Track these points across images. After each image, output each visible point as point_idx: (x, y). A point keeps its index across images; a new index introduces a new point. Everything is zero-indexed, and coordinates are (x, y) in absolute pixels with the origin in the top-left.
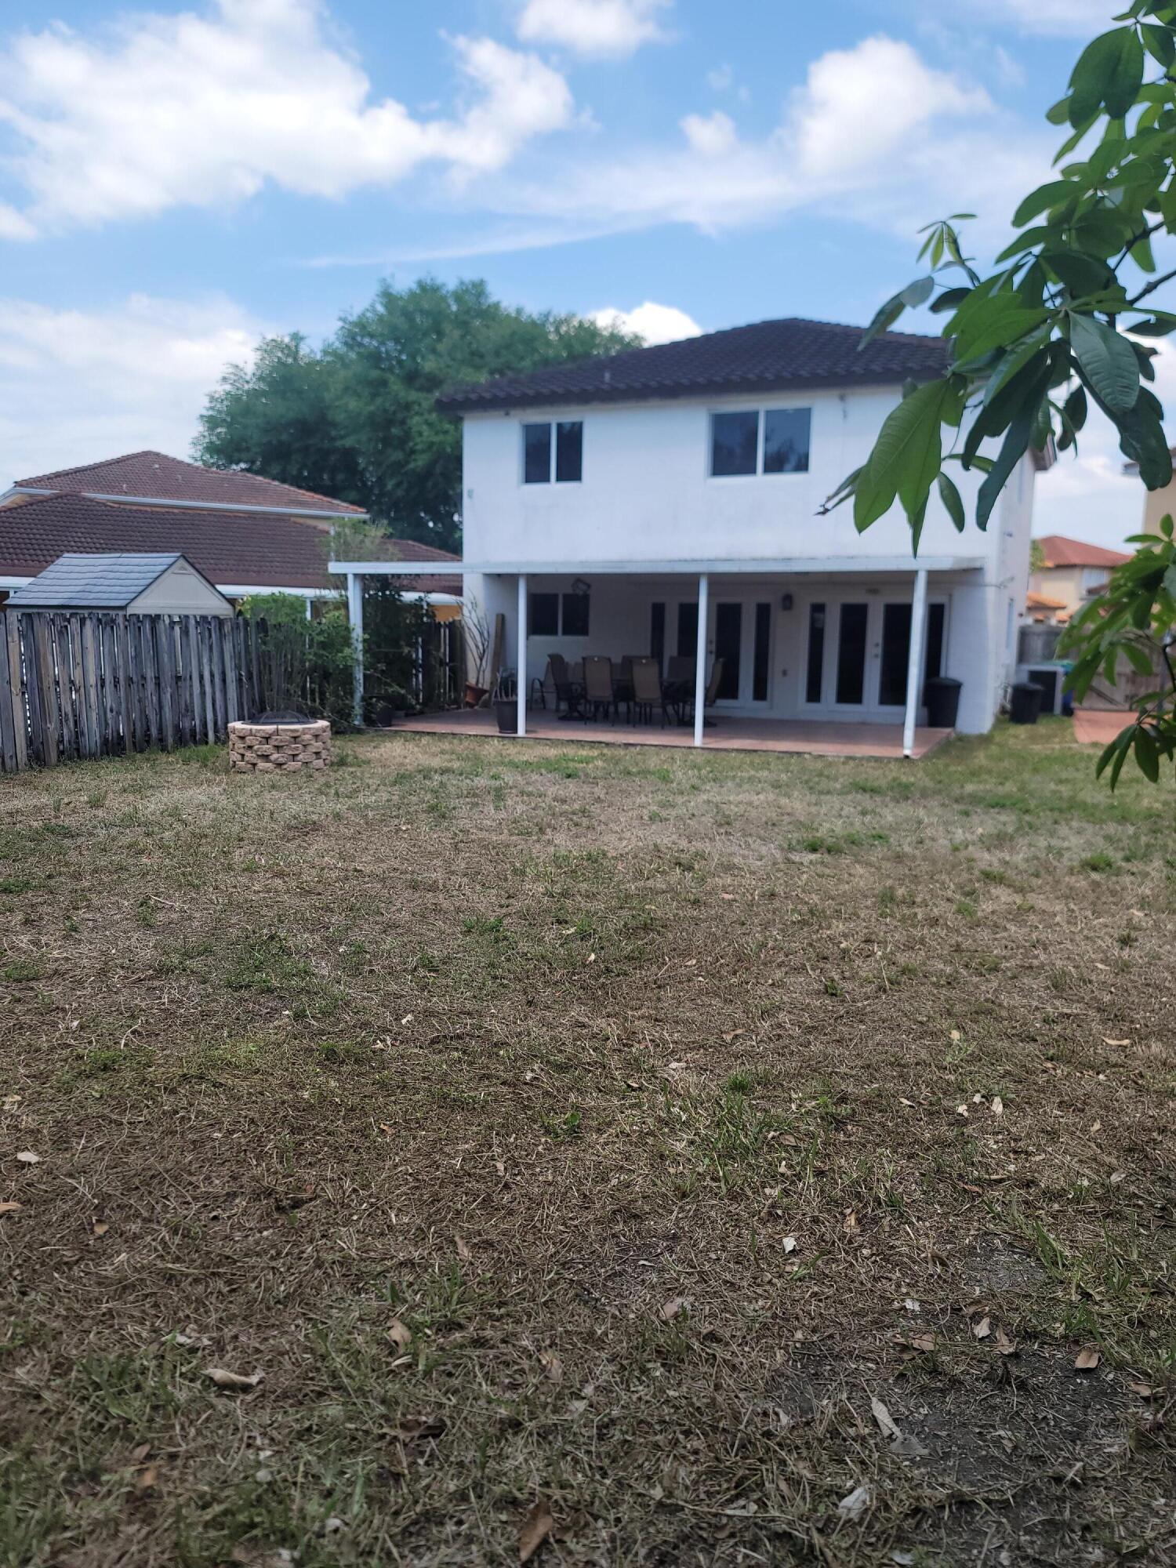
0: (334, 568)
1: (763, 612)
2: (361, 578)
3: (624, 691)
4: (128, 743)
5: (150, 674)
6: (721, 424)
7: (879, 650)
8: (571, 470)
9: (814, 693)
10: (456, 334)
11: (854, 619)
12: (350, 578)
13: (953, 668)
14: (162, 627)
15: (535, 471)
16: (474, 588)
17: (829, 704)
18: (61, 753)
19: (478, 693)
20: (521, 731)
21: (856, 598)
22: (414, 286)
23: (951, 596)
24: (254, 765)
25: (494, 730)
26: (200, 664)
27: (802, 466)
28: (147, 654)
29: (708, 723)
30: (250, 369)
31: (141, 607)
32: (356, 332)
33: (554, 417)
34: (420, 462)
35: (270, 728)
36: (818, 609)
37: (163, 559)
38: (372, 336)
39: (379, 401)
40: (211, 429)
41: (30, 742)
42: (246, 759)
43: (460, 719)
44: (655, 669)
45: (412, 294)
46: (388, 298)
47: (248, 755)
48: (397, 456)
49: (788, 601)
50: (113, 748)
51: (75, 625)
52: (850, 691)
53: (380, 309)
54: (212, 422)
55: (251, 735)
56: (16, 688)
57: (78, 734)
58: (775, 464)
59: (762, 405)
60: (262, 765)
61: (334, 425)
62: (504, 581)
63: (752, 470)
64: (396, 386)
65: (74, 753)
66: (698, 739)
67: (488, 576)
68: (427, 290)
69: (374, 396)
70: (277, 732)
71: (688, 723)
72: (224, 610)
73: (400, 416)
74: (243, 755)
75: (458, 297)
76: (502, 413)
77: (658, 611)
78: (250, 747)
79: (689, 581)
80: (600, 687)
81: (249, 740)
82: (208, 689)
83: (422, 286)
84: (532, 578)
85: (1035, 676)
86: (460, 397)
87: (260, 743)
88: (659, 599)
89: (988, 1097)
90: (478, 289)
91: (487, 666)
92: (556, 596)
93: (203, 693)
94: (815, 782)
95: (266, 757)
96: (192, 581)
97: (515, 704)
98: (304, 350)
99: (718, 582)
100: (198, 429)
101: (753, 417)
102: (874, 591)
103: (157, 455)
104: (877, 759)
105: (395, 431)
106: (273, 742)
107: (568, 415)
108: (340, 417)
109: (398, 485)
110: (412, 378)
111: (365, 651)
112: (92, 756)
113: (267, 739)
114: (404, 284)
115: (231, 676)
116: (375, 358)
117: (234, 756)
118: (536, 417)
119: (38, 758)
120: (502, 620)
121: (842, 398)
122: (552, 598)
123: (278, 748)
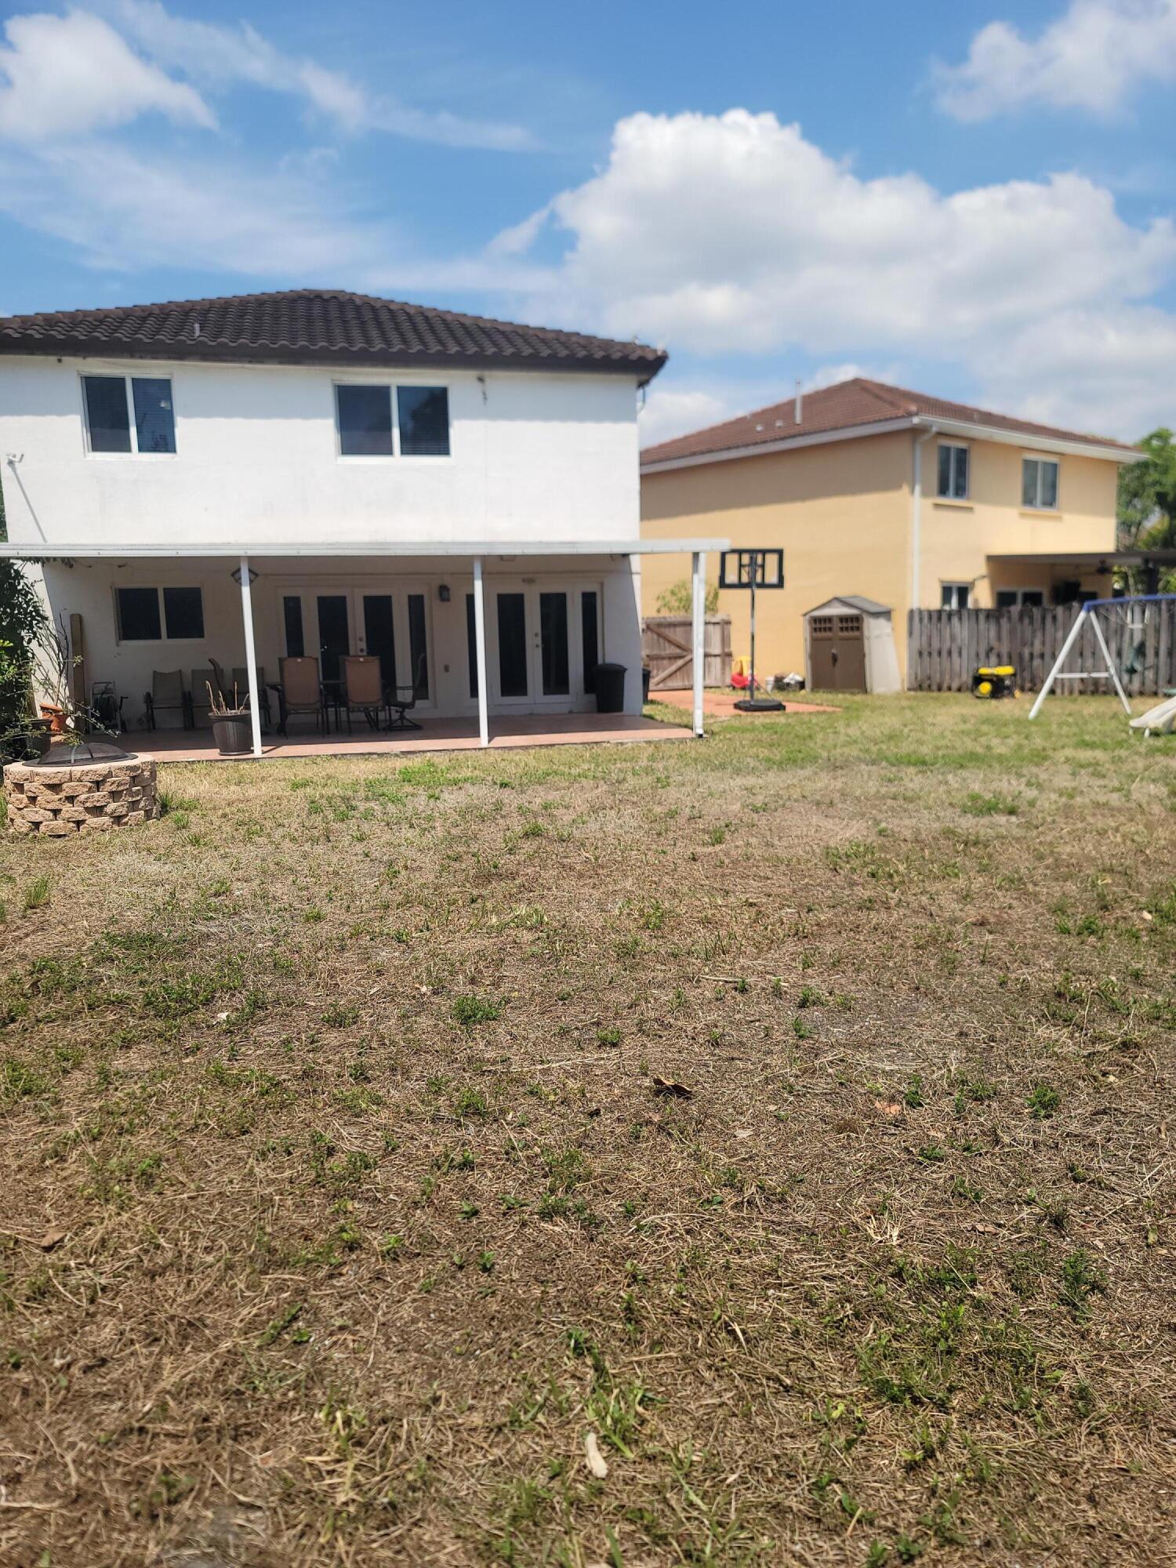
1: (416, 604)
6: (346, 398)
7: (539, 641)
8: (160, 440)
11: (511, 608)
13: (610, 653)
15: (107, 436)
16: (31, 580)
17: (495, 698)
20: (256, 750)
21: (513, 587)
23: (602, 584)
24: (79, 823)
25: (210, 754)
27: (442, 447)
33: (128, 369)
35: (102, 767)
42: (63, 814)
49: (444, 592)
55: (70, 780)
59: (394, 378)
60: (92, 821)
63: (390, 452)
66: (484, 740)
70: (110, 774)
74: (56, 812)
76: (53, 359)
77: (292, 606)
78: (71, 799)
81: (68, 789)
84: (256, 562)
87: (90, 790)
88: (291, 593)
92: (155, 590)
95: (98, 811)
101: (382, 392)
102: (529, 581)
106: (108, 787)
107: (154, 369)
113: (98, 784)
118: (102, 367)
120: (77, 621)
121: (481, 379)
122: (146, 597)
123: (115, 795)
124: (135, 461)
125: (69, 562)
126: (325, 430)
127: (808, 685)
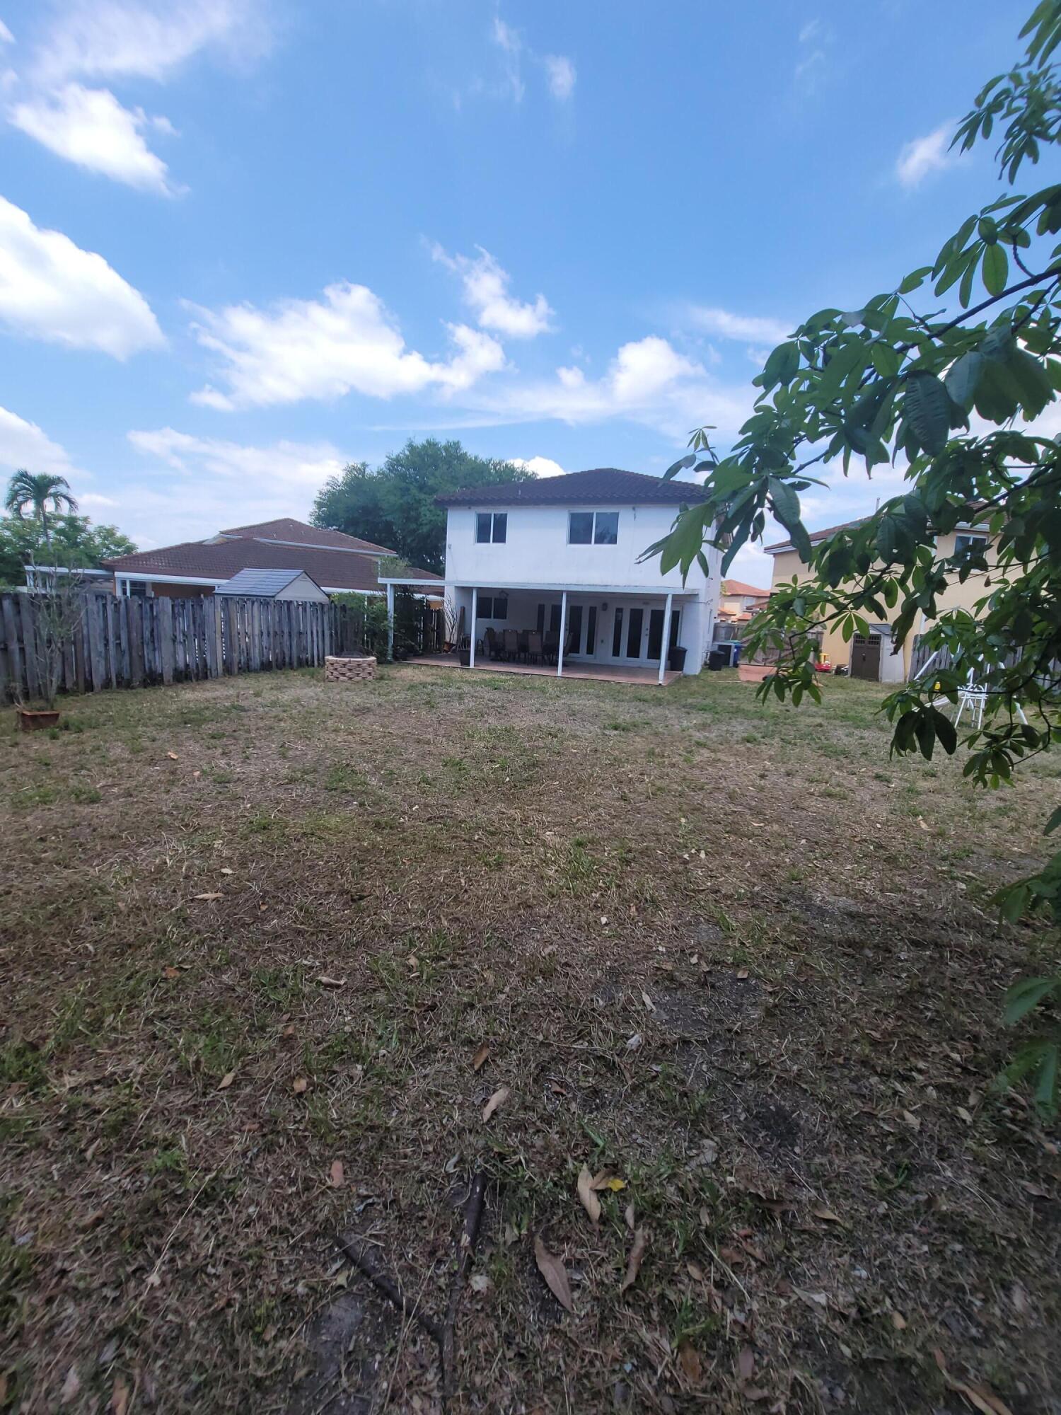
0: (380, 580)
1: (593, 611)
2: (394, 586)
3: (524, 648)
4: (274, 664)
5: (286, 631)
6: (574, 517)
7: (648, 632)
8: (500, 537)
9: (616, 652)
10: (445, 467)
11: (637, 616)
12: (389, 586)
13: (683, 643)
14: (292, 607)
15: (482, 537)
16: (450, 593)
17: (623, 657)
18: (240, 669)
19: (451, 645)
20: (472, 666)
21: (638, 606)
22: (425, 443)
23: (683, 607)
24: (338, 678)
25: (458, 665)
26: (312, 626)
27: (613, 540)
28: (285, 621)
29: (564, 665)
30: (340, 480)
31: (282, 597)
32: (394, 464)
33: (493, 511)
34: (425, 529)
35: (347, 660)
36: (619, 610)
37: (293, 573)
38: (402, 466)
39: (405, 498)
40: (319, 508)
41: (224, 662)
42: (334, 674)
43: (441, 658)
44: (539, 637)
45: (424, 446)
46: (411, 447)
47: (335, 672)
48: (413, 526)
49: (605, 607)
50: (266, 667)
51: (249, 605)
52: (634, 652)
53: (407, 453)
54: (320, 505)
55: (336, 663)
56: (218, 635)
57: (249, 660)
58: (599, 540)
59: (595, 510)
60: (342, 678)
61: (381, 509)
62: (465, 591)
63: (590, 543)
64: (414, 491)
65: (246, 669)
66: (559, 672)
67: (457, 587)
68: (431, 445)
69: (403, 496)
70: (350, 662)
71: (555, 664)
72: (325, 600)
73: (415, 505)
74: (332, 673)
75: (446, 449)
76: (467, 507)
77: (541, 609)
78: (336, 669)
79: (559, 594)
80: (512, 644)
81: (335, 665)
82: (315, 639)
83: (427, 441)
84: (479, 589)
85: (721, 647)
86: (446, 499)
87: (341, 667)
88: (542, 603)
89: (698, 851)
90: (456, 445)
91: (455, 632)
93: (313, 641)
94: (617, 695)
95: (343, 674)
96: (309, 585)
97: (469, 652)
98: (368, 471)
99: (572, 595)
100: (312, 508)
101: (590, 515)
102: (646, 604)
103: (292, 520)
104: (646, 685)
105: (412, 513)
106: (347, 667)
107: (500, 510)
108: (385, 506)
109: (413, 540)
110: (422, 488)
111: (395, 623)
112: (256, 671)
113: (344, 665)
114: (419, 441)
115: (327, 633)
116: (403, 477)
117: (328, 673)
118: (483, 510)
119: (228, 671)
120: (463, 610)
121: (634, 509)
122: (489, 600)
123: (350, 670)
124: (492, 545)
125: (463, 588)
126: (563, 532)
127: (850, 672)
